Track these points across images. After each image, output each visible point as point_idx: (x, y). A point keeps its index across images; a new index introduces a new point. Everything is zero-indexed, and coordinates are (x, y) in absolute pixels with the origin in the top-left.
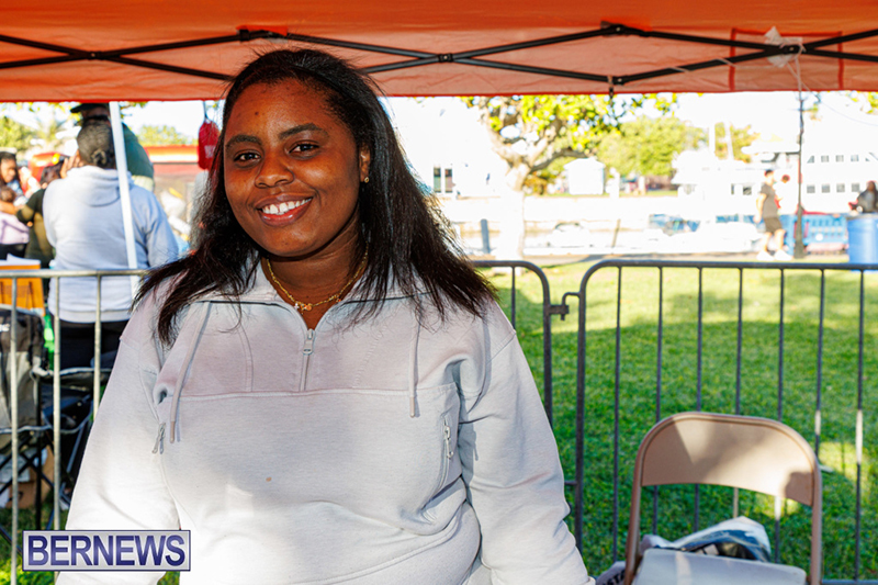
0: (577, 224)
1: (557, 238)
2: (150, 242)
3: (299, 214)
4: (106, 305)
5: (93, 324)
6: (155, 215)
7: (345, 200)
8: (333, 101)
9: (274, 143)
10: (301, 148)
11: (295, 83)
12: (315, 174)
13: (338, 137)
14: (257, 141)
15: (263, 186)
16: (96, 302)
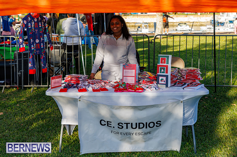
0: (185, 24)
1: (179, 28)
2: (81, 31)
3: (117, 29)
4: (74, 42)
5: (72, 45)
6: (82, 26)
7: (120, 28)
8: (120, 20)
9: (115, 23)
10: (117, 24)
11: (117, 18)
12: (118, 26)
13: (120, 23)
14: (113, 23)
15: (114, 27)
16: (72, 42)
